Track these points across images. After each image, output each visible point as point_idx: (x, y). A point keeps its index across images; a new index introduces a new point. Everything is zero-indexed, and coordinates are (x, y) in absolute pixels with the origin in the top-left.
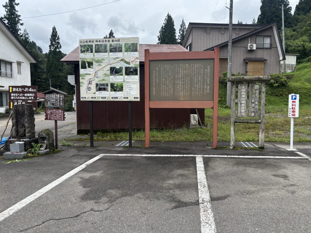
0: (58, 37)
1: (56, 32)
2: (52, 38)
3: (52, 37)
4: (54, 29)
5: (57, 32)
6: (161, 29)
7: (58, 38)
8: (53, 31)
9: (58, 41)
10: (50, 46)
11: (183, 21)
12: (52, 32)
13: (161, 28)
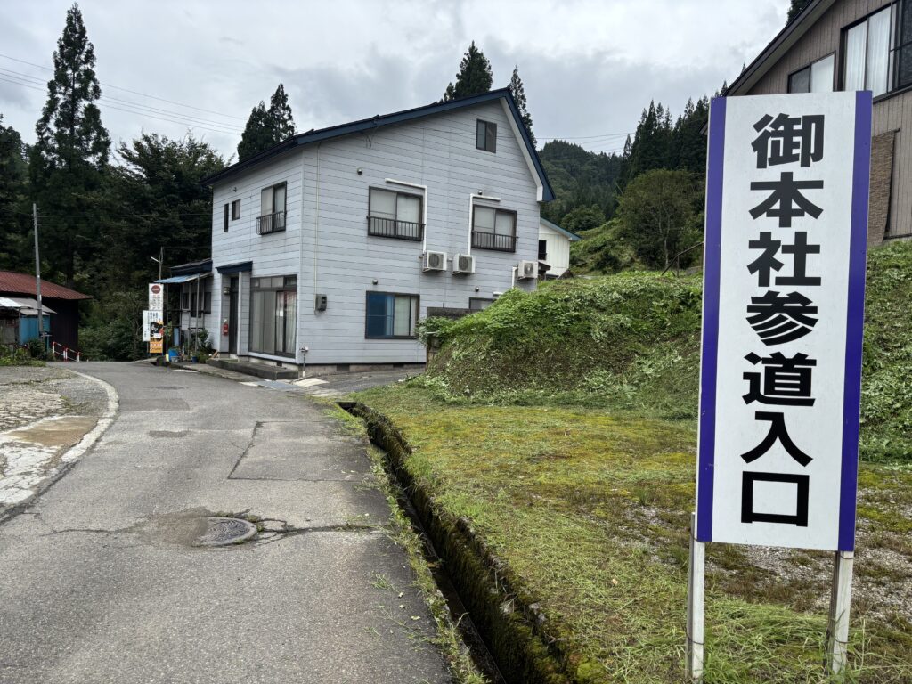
0: (90, 52)
1: (83, 31)
2: (62, 54)
3: (61, 47)
4: (74, 19)
5: (87, 29)
6: (445, 95)
7: (90, 57)
8: (70, 26)
9: (89, 66)
10: (52, 86)
11: (515, 76)
12: (63, 28)
13: (445, 91)
